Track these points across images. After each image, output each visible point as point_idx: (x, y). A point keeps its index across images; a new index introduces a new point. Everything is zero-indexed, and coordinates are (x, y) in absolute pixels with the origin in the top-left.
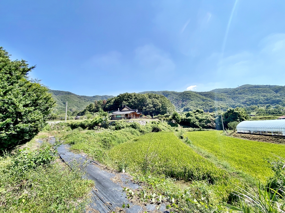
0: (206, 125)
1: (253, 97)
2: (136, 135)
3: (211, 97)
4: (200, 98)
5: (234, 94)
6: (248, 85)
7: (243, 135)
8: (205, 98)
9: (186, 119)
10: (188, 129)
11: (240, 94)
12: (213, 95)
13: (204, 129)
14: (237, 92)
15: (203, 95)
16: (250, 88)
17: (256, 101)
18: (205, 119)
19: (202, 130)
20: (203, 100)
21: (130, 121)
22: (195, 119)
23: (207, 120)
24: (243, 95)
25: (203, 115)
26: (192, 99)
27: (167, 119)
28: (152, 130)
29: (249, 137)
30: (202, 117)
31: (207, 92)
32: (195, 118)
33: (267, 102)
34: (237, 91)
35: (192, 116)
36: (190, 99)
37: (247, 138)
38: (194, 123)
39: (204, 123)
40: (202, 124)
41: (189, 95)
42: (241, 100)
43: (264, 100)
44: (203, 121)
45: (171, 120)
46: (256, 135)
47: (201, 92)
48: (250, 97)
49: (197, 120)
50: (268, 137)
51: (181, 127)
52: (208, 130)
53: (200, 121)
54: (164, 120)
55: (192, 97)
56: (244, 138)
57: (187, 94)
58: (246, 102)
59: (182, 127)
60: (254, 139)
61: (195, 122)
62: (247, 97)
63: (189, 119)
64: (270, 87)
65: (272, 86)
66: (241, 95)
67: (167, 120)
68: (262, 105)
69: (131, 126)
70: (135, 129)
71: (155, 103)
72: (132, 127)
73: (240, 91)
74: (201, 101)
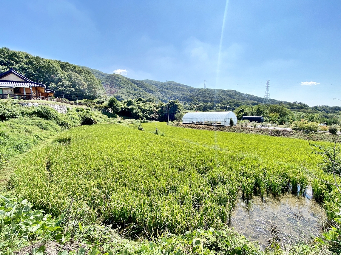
0: (149, 116)
1: (176, 94)
2: (53, 131)
3: (142, 87)
4: (132, 86)
5: (162, 88)
6: (174, 82)
7: (189, 125)
8: (137, 88)
9: (127, 108)
10: (131, 121)
11: (167, 89)
12: (145, 85)
13: (148, 121)
14: (165, 87)
15: (134, 84)
16: (174, 85)
18: (149, 109)
19: (146, 122)
20: (135, 90)
21: (31, 104)
22: (138, 109)
23: (150, 110)
24: (169, 91)
25: (145, 105)
26: (123, 86)
27: (100, 107)
28: (81, 122)
29: (196, 127)
30: (145, 107)
31: (139, 81)
32: (137, 107)
33: (184, 100)
34: (165, 85)
35: (134, 105)
36: (120, 86)
37: (193, 128)
38: (137, 114)
39: (147, 114)
40: (145, 115)
41: (119, 79)
42: (167, 95)
43: (183, 97)
44: (146, 112)
45: (107, 109)
46: (200, 125)
47: (133, 80)
48: (174, 93)
49: (139, 110)
50: (211, 126)
51: (121, 118)
52: (152, 121)
53: (144, 111)
54: (96, 107)
55: (123, 84)
56: (191, 128)
57: (117, 78)
58: (171, 97)
59: (123, 118)
60: (200, 128)
61: (138, 112)
62: (172, 93)
63: (131, 108)
64: (187, 87)
65: (188, 86)
66: (168, 91)
67: (100, 109)
68: (181, 102)
69: (34, 113)
70: (48, 120)
71: (75, 80)
72: (38, 116)
73: (167, 86)
74: (133, 90)
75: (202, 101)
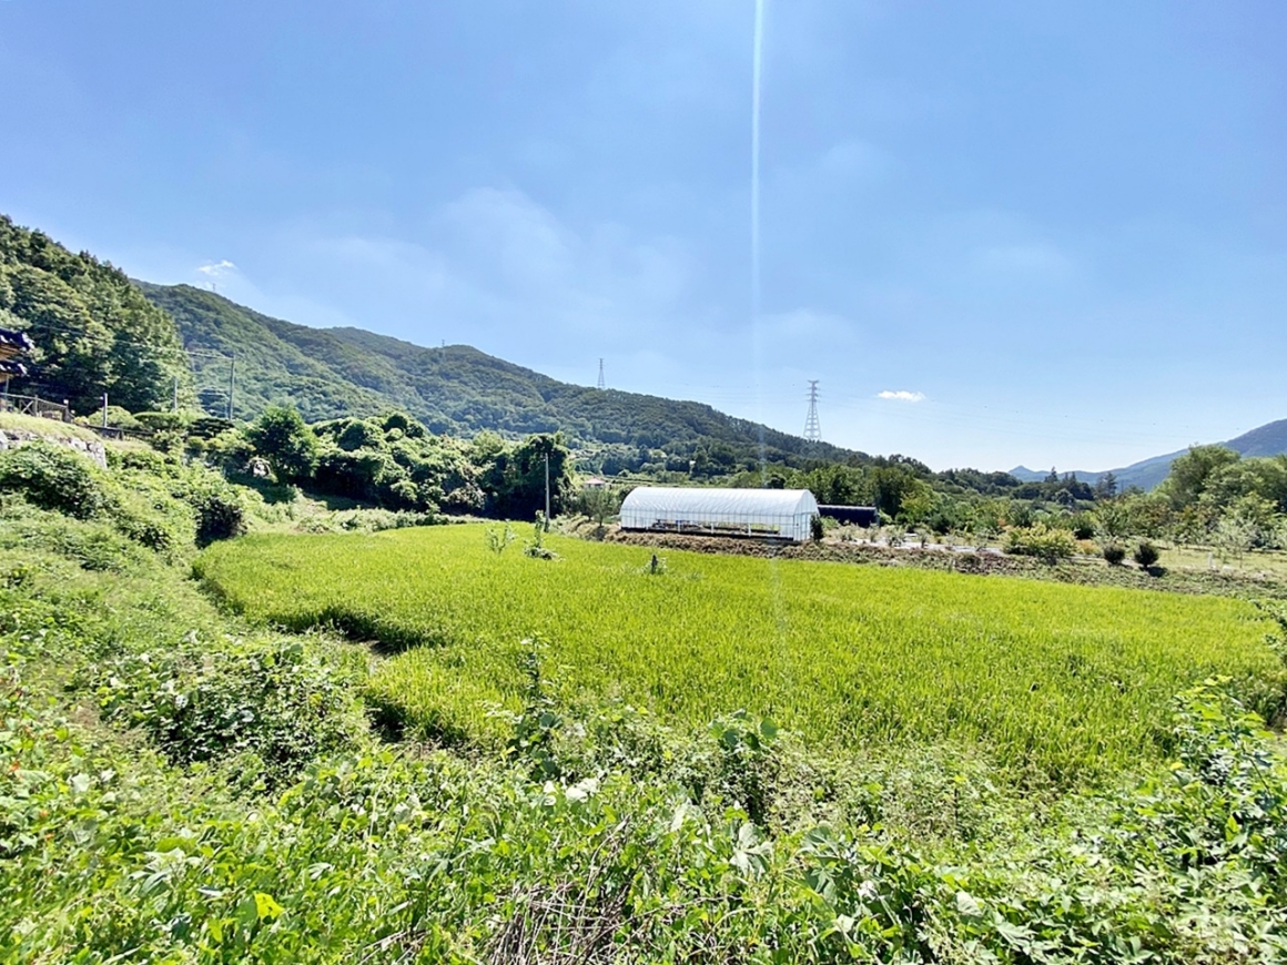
1: (489, 399)
3: (328, 359)
5: (424, 371)
6: (473, 349)
11: (447, 376)
12: (340, 352)
14: (435, 368)
15: (288, 340)
16: (476, 362)
17: (497, 415)
20: (294, 368)
24: (454, 384)
26: (230, 345)
33: (523, 427)
34: (435, 361)
36: (215, 344)
42: (451, 403)
43: (517, 417)
48: (478, 398)
58: (466, 412)
62: (469, 394)
64: (531, 375)
65: (537, 375)
66: (450, 384)
68: (512, 434)
73: (449, 366)
74: (280, 368)
75: (594, 435)
